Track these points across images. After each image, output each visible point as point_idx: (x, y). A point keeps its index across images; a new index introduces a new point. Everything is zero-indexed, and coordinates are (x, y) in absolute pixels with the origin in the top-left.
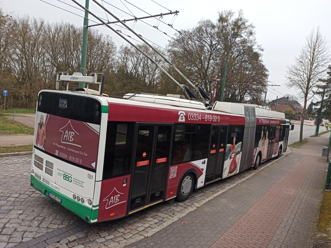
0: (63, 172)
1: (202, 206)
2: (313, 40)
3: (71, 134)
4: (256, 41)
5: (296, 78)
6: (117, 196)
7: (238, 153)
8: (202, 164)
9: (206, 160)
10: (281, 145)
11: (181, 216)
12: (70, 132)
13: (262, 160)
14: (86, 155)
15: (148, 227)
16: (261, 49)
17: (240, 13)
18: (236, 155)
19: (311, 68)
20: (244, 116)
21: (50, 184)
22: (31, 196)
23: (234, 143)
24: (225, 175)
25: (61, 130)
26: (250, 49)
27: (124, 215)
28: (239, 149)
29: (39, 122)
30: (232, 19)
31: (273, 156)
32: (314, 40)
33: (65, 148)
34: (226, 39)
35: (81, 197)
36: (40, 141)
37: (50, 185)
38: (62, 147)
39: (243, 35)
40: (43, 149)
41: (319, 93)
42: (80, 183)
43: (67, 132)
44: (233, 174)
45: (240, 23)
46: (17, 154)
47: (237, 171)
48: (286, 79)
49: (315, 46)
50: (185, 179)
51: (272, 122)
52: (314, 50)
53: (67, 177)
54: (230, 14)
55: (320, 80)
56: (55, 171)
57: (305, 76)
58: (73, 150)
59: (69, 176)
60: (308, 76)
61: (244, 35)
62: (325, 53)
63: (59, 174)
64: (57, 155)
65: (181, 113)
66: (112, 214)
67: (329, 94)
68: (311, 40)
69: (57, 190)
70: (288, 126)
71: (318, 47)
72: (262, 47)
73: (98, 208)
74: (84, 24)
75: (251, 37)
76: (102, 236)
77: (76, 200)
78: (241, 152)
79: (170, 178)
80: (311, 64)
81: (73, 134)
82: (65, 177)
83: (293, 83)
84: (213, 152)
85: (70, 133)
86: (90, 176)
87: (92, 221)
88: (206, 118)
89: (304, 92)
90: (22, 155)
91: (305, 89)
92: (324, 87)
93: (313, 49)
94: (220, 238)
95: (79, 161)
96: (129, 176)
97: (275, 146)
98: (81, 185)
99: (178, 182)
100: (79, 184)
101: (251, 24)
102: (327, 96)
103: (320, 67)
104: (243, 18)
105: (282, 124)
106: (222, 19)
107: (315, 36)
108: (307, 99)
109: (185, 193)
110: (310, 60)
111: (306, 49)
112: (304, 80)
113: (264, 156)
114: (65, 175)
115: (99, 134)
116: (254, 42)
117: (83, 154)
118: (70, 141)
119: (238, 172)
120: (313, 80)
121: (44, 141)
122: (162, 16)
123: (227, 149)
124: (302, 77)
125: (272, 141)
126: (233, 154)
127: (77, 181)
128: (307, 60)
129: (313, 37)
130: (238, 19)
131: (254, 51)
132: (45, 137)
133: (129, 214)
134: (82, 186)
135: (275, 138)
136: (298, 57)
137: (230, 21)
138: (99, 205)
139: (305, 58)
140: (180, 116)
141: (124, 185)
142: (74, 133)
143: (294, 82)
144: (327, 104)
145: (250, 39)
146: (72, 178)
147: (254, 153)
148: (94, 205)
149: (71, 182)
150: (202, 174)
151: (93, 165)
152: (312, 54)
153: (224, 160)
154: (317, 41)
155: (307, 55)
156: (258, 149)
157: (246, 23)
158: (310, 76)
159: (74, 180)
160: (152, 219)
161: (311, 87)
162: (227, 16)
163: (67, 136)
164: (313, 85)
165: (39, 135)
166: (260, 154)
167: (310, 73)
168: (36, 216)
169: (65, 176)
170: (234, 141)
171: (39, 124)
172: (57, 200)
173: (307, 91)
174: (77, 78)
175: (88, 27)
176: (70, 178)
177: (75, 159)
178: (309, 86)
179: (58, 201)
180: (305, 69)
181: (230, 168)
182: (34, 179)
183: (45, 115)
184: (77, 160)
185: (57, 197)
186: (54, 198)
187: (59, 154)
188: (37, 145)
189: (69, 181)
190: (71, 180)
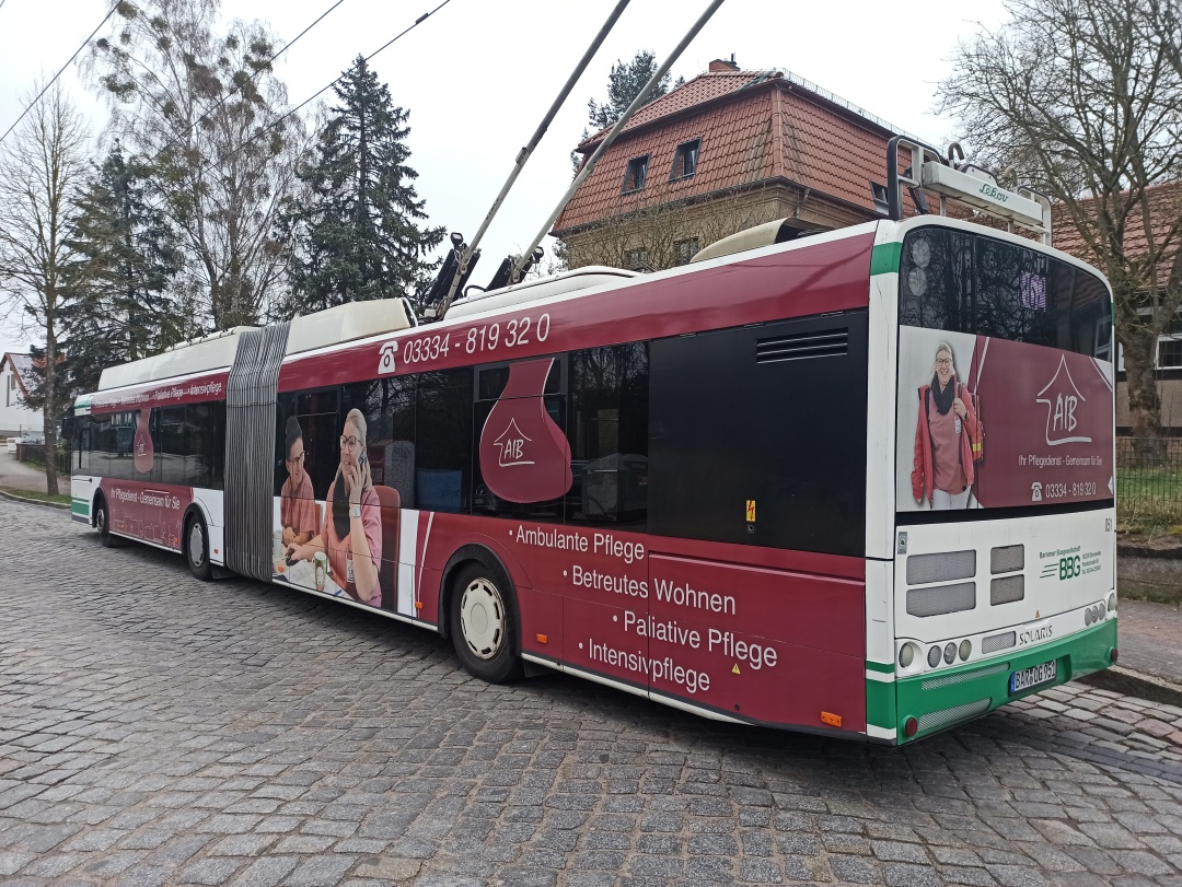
3: (1070, 405)
12: (1067, 397)
14: (1100, 461)
21: (1018, 637)
25: (1040, 398)
29: (927, 381)
33: (1059, 461)
35: (1098, 606)
36: (948, 475)
37: (1018, 641)
38: (1052, 462)
40: (975, 505)
42: (1095, 562)
43: (1060, 400)
53: (1069, 563)
58: (1077, 461)
59: (1073, 556)
63: (1048, 572)
64: (1040, 498)
69: (1043, 639)
77: (1091, 624)
81: (1073, 403)
82: (1064, 568)
95: (1092, 490)
100: (1093, 566)
114: (1065, 559)
115: (1111, 389)
117: (1096, 461)
118: (1070, 429)
121: (976, 464)
127: (1090, 559)
132: (977, 447)
134: (1099, 568)
142: (1075, 400)
146: (1079, 560)
149: (1079, 572)
151: (1110, 486)
159: (1084, 561)
163: (1061, 415)
165: (934, 448)
169: (1063, 564)
171: (924, 394)
172: (1043, 678)
176: (1077, 563)
177: (1085, 489)
179: (1047, 678)
182: (925, 686)
183: (964, 343)
184: (1089, 489)
185: (1043, 666)
186: (1034, 683)
187: (1043, 491)
188: (921, 504)
189: (1076, 574)
190: (1079, 567)
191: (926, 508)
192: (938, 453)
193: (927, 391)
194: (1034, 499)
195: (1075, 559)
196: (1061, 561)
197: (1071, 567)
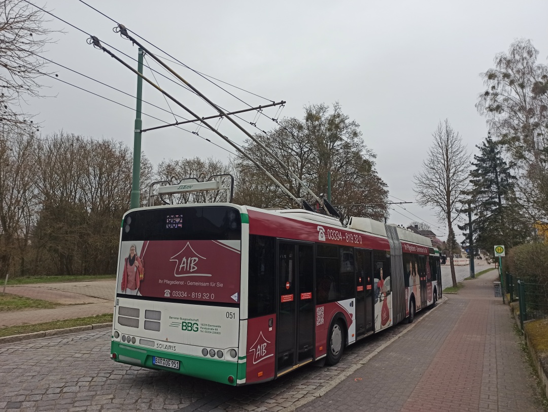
0: (181, 319)
1: (367, 362)
2: (442, 138)
3: (193, 261)
4: (364, 144)
5: (430, 191)
6: (264, 345)
7: (388, 294)
8: (350, 306)
9: (354, 300)
10: (435, 286)
11: (349, 374)
12: (190, 258)
13: (416, 309)
14: (221, 285)
15: (307, 394)
16: (372, 154)
17: (336, 107)
18: (386, 296)
19: (448, 176)
20: (386, 238)
21: (156, 344)
22: (110, 378)
23: (382, 277)
24: (378, 327)
25: (172, 259)
26: (357, 156)
27: (272, 378)
28: (388, 288)
29: (127, 256)
30: (326, 116)
31: (429, 303)
32: (444, 137)
33: (182, 283)
34: (320, 143)
35: (216, 351)
36: (131, 284)
37: (156, 346)
38: (177, 283)
39: (343, 137)
40: (139, 294)
41: (465, 211)
42: (214, 329)
43: (184, 259)
44: (386, 327)
45: (337, 120)
46: (43, 333)
47: (390, 323)
48: (417, 194)
49: (447, 146)
50: (334, 329)
51: (419, 250)
52: (447, 150)
53: (190, 325)
54: (322, 109)
55: (463, 192)
56: (164, 321)
57: (442, 188)
58: (197, 284)
59: (193, 322)
60: (446, 187)
61: (345, 138)
62: (462, 154)
63: (174, 325)
64: (169, 296)
65: (320, 229)
66: (260, 374)
67: (479, 211)
68: (441, 139)
69: (170, 351)
70: (437, 259)
71: (451, 147)
72: (374, 152)
73: (245, 360)
74: (136, 128)
75: (356, 140)
76: (250, 410)
77: (209, 356)
78: (391, 292)
79: (318, 324)
80: (447, 171)
81: (195, 260)
82: (185, 326)
83: (427, 200)
84: (360, 288)
85: (191, 261)
86: (229, 315)
87: (239, 382)
88: (347, 237)
89: (444, 211)
90: (50, 335)
91: (446, 207)
92: (469, 202)
93: (445, 149)
94: (415, 388)
95: (210, 297)
96: (274, 316)
97: (429, 288)
98: (215, 331)
99: (326, 332)
100: (212, 331)
101: (353, 122)
102: (476, 214)
103: (460, 173)
104: (341, 114)
105: (430, 254)
106: (310, 117)
107: (444, 131)
108: (451, 220)
109: (336, 350)
110: (445, 165)
111: (435, 150)
112: (442, 194)
113: (418, 303)
114: (186, 323)
115: (240, 253)
116: (361, 145)
117: (216, 285)
118: (191, 271)
119: (392, 323)
120: (454, 192)
121: (141, 281)
122: (261, 109)
123: (375, 285)
124: (438, 190)
125: (423, 279)
126: (383, 295)
127: (207, 327)
128: (440, 166)
129: (443, 134)
130: (335, 116)
131: (364, 159)
132: (142, 276)
133: (278, 376)
134: (217, 333)
135: (426, 274)
136: (427, 162)
137: (323, 119)
138: (246, 357)
139: (436, 163)
140: (320, 233)
141: (271, 329)
142: (197, 259)
143: (429, 197)
144: (479, 225)
145: (355, 142)
146: (198, 325)
147: (406, 296)
148: (240, 355)
149: (197, 330)
150: (351, 322)
151: (234, 297)
152: (445, 156)
153: (373, 303)
154: (448, 139)
155: (439, 158)
156: (410, 290)
157: (346, 121)
158: (448, 187)
159: (203, 327)
160: (304, 387)
161: (453, 202)
162: (318, 113)
163: (185, 265)
164: (455, 199)
165: (128, 276)
166: (413, 298)
167: (447, 183)
168: (137, 399)
169: (184, 324)
170: (382, 275)
171: (126, 260)
172: (171, 366)
173: (449, 209)
174: (190, 187)
175: (141, 131)
176: (195, 326)
177: (202, 296)
178: (451, 201)
179: (173, 367)
180: (440, 178)
181: (382, 317)
182: (121, 346)
183: (139, 244)
184: (206, 296)
185: (171, 361)
186: (165, 365)
187: (171, 294)
188: (123, 292)
189: (194, 330)
190: (197, 328)
191: (124, 293)
192: (129, 277)
193: (127, 259)
194: (165, 295)
195: (194, 324)
196: (183, 322)
197: (190, 327)
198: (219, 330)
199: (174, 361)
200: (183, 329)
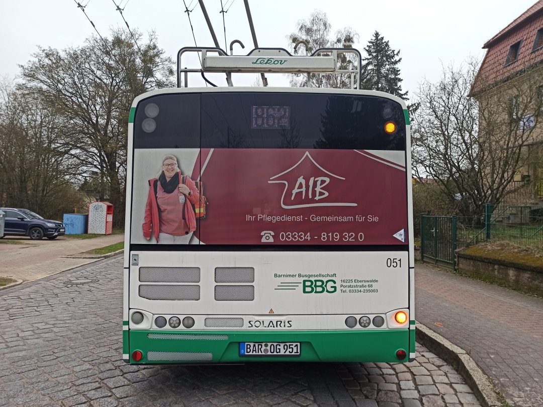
0: (300, 275)
3: (319, 183)
12: (312, 180)
14: (376, 219)
17: (152, 36)
21: (246, 322)
25: (274, 180)
29: (156, 176)
30: (139, 45)
33: (299, 219)
35: (372, 317)
36: (171, 226)
37: (246, 325)
38: (289, 219)
39: (155, 74)
42: (367, 286)
43: (301, 180)
45: (151, 53)
56: (261, 283)
58: (329, 219)
59: (325, 279)
63: (285, 287)
64: (271, 240)
77: (358, 327)
81: (323, 182)
82: (310, 286)
85: (315, 182)
86: (391, 263)
87: (413, 355)
95: (356, 238)
100: (362, 289)
101: (169, 58)
104: (157, 45)
114: (310, 281)
115: (404, 170)
117: (366, 219)
118: (317, 198)
121: (199, 220)
127: (354, 284)
130: (149, 46)
132: (201, 210)
134: (373, 291)
137: (135, 47)
142: (328, 180)
145: (171, 81)
146: (335, 282)
148: (413, 318)
149: (335, 291)
151: (399, 236)
157: (161, 55)
159: (344, 284)
162: (129, 39)
163: (304, 189)
165: (161, 211)
169: (308, 284)
171: (154, 184)
172: (282, 352)
176: (330, 284)
177: (342, 237)
179: (287, 353)
184: (349, 237)
185: (282, 345)
186: (269, 353)
187: (275, 237)
188: (150, 240)
189: (328, 291)
190: (335, 287)
191: (154, 242)
192: (163, 214)
193: (156, 181)
194: (264, 240)
195: (327, 282)
196: (304, 281)
197: (321, 286)
198: (375, 286)
199: (288, 344)
200: (305, 292)
